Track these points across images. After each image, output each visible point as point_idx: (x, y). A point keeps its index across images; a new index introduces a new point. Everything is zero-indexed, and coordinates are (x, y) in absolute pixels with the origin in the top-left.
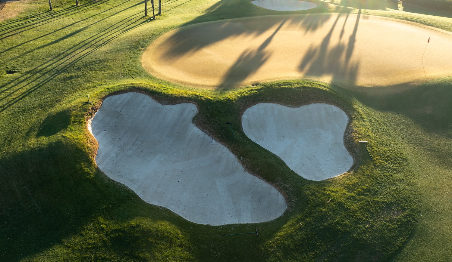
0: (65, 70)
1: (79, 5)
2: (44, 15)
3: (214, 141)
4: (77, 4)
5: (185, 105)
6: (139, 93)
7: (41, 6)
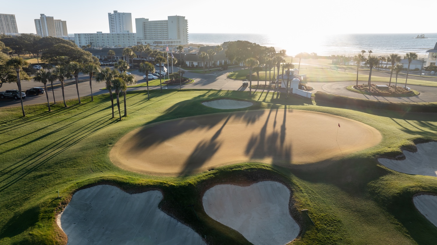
0: (35, 169)
1: (51, 111)
2: (17, 120)
3: (179, 223)
4: (50, 110)
5: (151, 192)
6: (108, 185)
7: (14, 113)
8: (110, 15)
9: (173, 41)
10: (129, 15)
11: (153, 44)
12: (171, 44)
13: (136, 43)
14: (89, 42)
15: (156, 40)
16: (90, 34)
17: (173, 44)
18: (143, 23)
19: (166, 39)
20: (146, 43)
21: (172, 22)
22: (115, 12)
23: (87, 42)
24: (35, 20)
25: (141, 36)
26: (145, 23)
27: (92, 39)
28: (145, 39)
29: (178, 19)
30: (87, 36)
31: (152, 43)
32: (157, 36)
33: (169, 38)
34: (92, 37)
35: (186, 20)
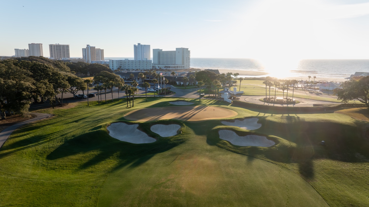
1: (100, 104)
2: (86, 107)
3: (142, 132)
5: (135, 125)
7: (83, 104)
8: (135, 46)
9: (179, 66)
10: (149, 46)
11: (164, 68)
12: (177, 68)
13: (152, 67)
14: (119, 66)
15: (166, 65)
16: (120, 60)
19: (173, 65)
20: (159, 67)
21: (179, 52)
22: (139, 44)
23: (118, 66)
24: (83, 49)
25: (157, 62)
26: (160, 53)
27: (121, 64)
28: (159, 64)
29: (183, 50)
30: (118, 62)
32: (167, 62)
33: (176, 64)
34: (121, 62)
35: (189, 51)
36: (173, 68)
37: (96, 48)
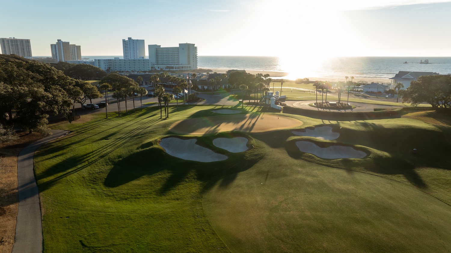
1: (120, 116)
2: (105, 120)
3: (204, 148)
5: (192, 139)
7: (100, 116)
8: (124, 41)
9: (184, 66)
10: (143, 42)
11: (166, 69)
12: (182, 69)
13: (150, 68)
14: (108, 67)
15: (168, 65)
16: (109, 60)
17: (184, 69)
18: (155, 50)
19: (177, 65)
20: (158, 68)
21: (183, 49)
22: (130, 39)
23: (106, 67)
24: (52, 45)
25: (154, 61)
26: (157, 49)
27: (110, 64)
28: (158, 64)
29: (188, 46)
30: (106, 62)
31: (164, 68)
32: (168, 61)
33: (180, 64)
34: (110, 62)
35: (196, 47)
36: (177, 69)
37: (70, 44)
